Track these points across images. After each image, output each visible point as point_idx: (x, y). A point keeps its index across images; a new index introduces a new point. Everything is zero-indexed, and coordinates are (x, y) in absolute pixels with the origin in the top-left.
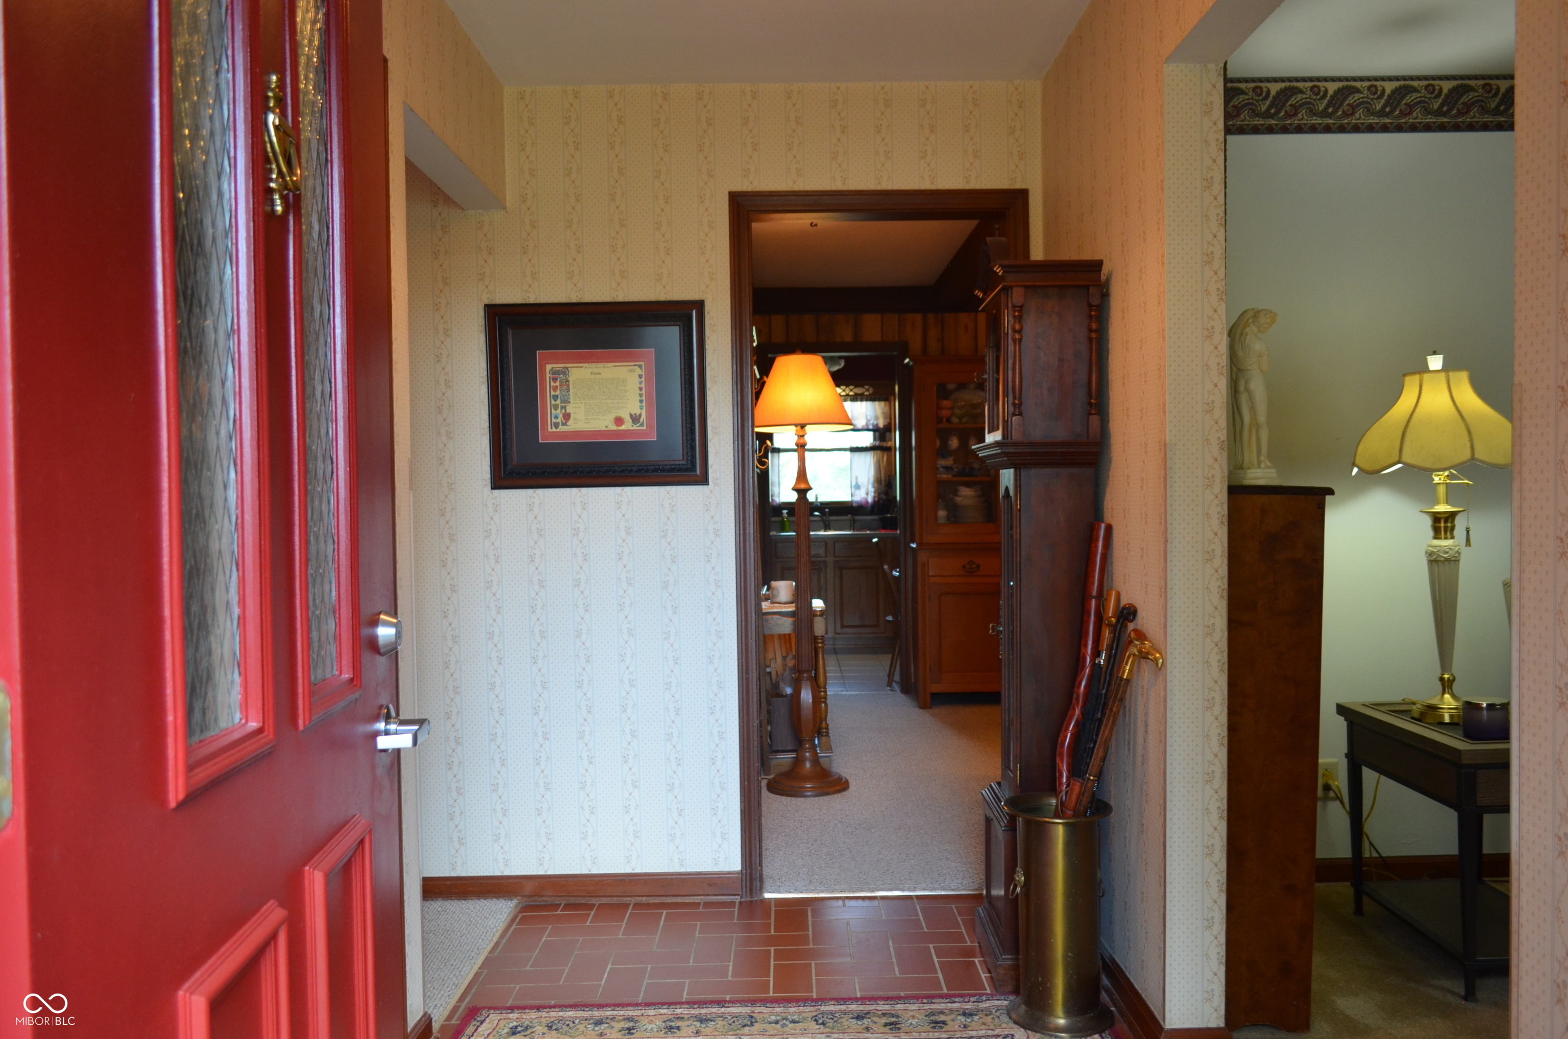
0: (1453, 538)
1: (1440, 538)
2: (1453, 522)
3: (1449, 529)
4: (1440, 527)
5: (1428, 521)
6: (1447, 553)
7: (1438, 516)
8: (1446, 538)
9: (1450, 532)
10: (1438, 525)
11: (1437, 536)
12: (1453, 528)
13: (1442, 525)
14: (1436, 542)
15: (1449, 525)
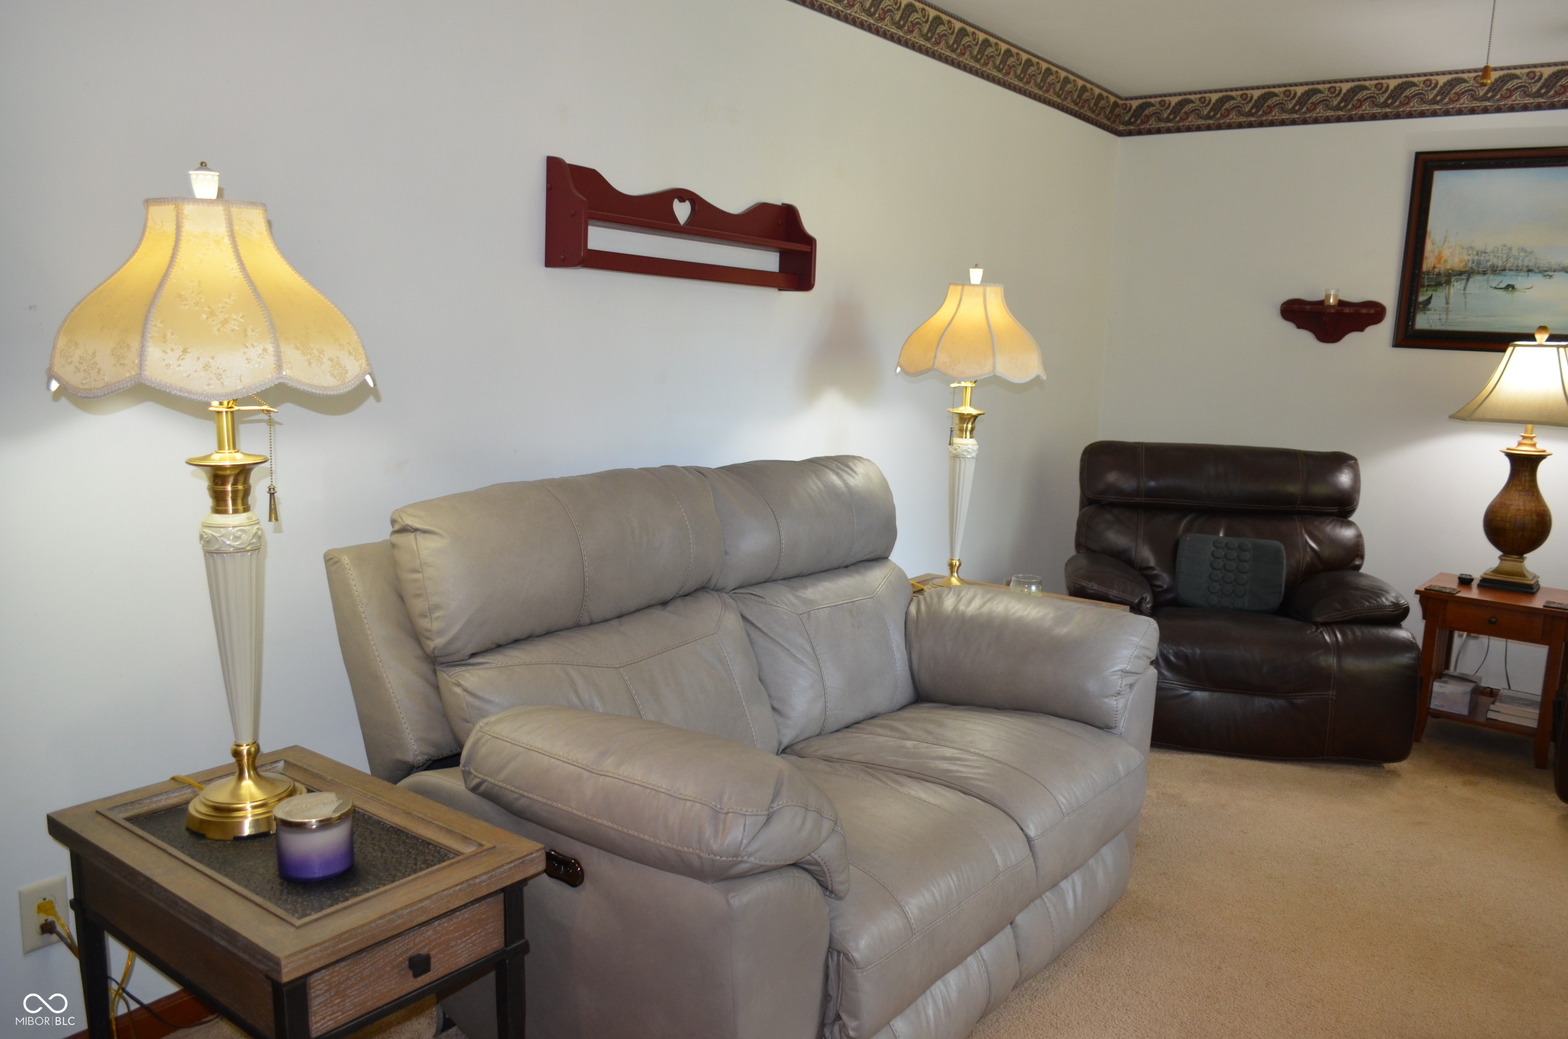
0: (246, 509)
1: (225, 512)
2: (246, 481)
3: (240, 495)
4: (225, 493)
5: (202, 484)
6: (237, 538)
7: (221, 473)
8: (235, 511)
9: (243, 502)
10: (220, 488)
11: (219, 506)
12: (247, 492)
13: (229, 488)
14: (219, 519)
15: (240, 487)
